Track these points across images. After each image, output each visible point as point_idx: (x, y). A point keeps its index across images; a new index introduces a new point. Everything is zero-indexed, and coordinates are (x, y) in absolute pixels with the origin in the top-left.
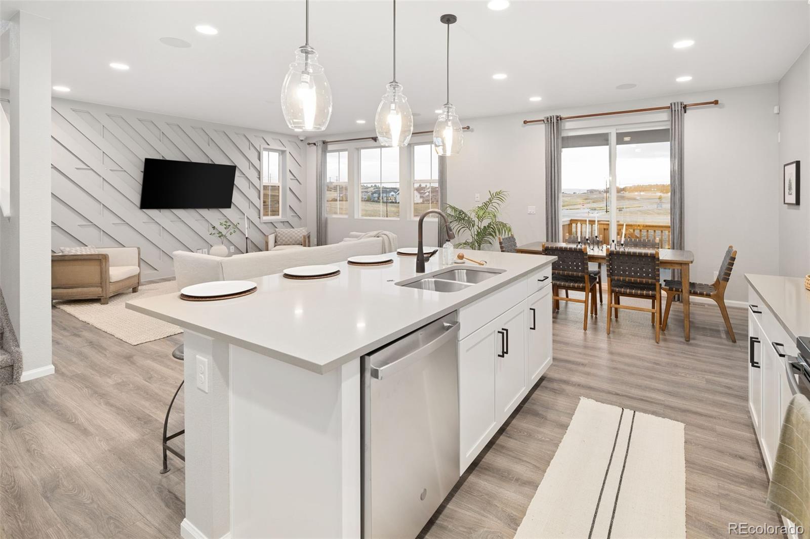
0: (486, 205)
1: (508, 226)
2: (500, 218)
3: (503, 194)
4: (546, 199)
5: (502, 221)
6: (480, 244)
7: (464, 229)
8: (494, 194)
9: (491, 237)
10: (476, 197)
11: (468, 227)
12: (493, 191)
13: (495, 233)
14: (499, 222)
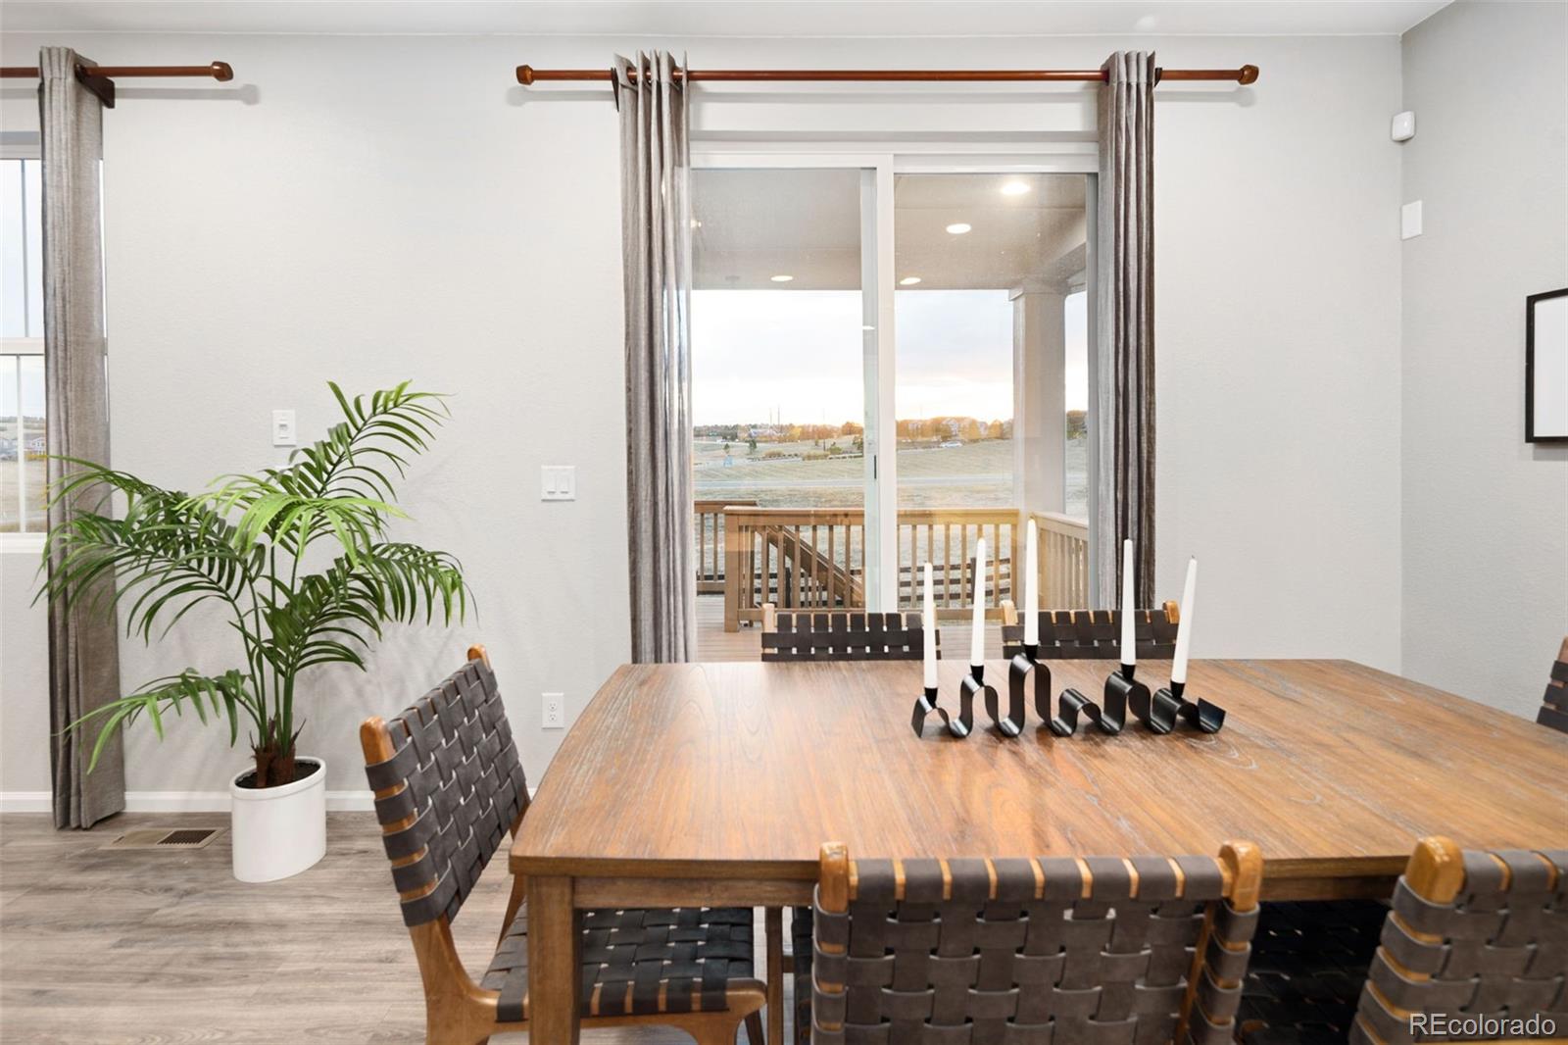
0: (320, 464)
1: (446, 563)
2: (398, 531)
3: (419, 410)
4: (630, 431)
5: (415, 544)
6: (293, 668)
7: (192, 595)
8: (367, 410)
9: (354, 624)
10: (277, 422)
11: (214, 586)
12: (361, 388)
13: (378, 600)
14: (400, 547)
